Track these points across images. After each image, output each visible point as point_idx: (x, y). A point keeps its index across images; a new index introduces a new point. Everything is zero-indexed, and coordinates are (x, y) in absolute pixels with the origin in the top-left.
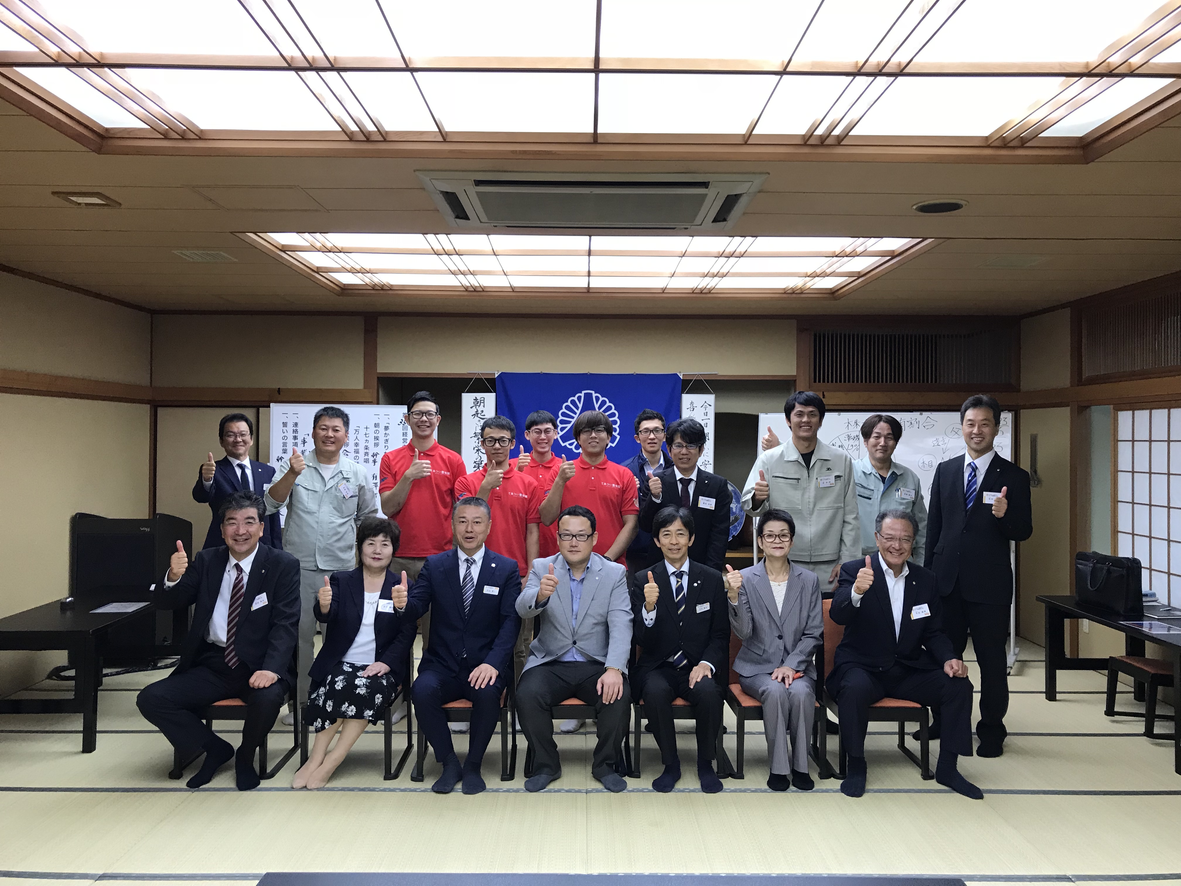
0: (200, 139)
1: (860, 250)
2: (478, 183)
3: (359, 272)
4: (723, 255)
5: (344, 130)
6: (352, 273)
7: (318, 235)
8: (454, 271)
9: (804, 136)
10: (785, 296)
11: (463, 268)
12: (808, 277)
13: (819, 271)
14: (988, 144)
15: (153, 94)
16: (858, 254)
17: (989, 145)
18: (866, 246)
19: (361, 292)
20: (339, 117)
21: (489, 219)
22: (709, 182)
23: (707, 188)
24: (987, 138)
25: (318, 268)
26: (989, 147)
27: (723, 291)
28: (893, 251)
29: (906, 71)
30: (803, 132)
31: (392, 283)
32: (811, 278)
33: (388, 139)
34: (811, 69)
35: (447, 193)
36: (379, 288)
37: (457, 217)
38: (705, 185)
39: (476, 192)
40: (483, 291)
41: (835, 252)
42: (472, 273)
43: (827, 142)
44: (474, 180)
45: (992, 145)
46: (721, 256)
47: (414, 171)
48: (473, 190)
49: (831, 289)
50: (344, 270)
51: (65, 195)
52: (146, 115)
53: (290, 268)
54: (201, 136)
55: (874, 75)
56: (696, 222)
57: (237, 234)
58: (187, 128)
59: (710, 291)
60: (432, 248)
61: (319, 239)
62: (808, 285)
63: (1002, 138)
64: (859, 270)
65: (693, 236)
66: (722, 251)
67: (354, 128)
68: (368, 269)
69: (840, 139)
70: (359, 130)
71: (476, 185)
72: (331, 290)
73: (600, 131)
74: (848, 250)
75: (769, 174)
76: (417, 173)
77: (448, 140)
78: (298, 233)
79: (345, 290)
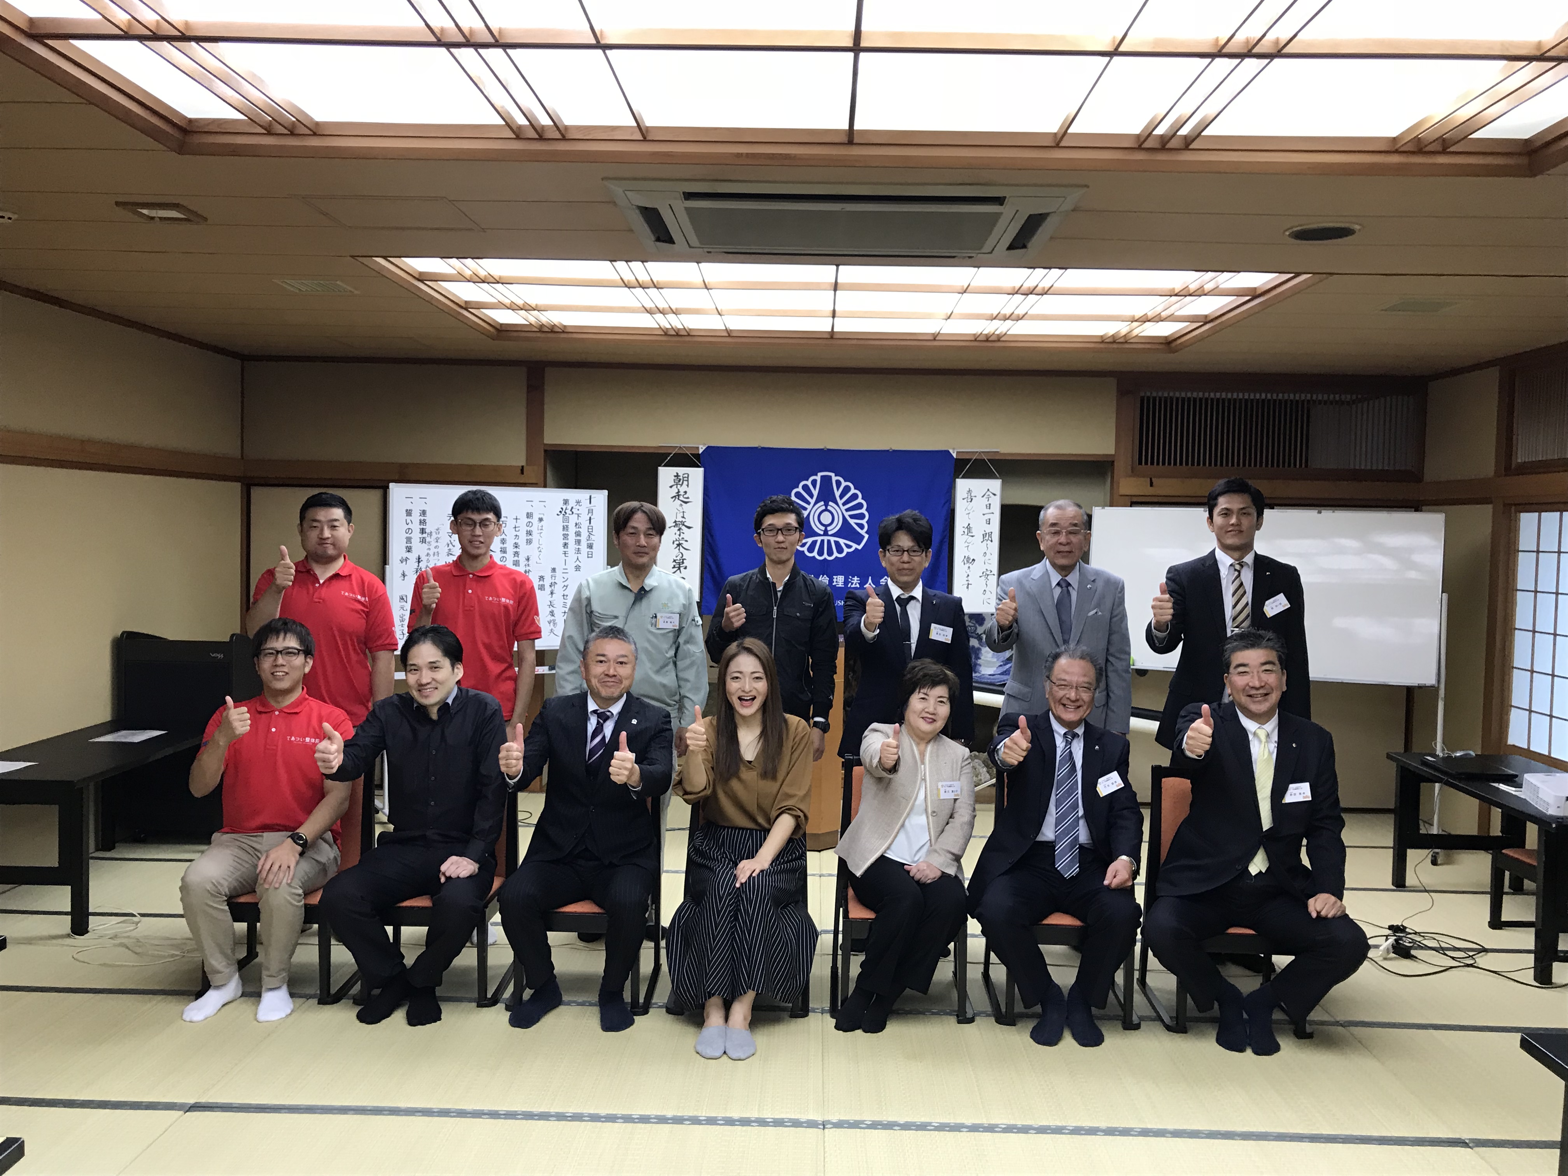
0: (315, 134)
1: (1208, 287)
2: (689, 196)
3: (522, 309)
4: (1019, 292)
5: (509, 124)
6: (513, 310)
7: (469, 262)
8: (651, 308)
9: (1138, 136)
10: (1102, 346)
11: (662, 305)
12: (1136, 321)
13: (1150, 314)
14: (1397, 147)
15: (254, 75)
16: (1206, 292)
17: (1397, 150)
18: (1217, 282)
19: (523, 334)
20: (503, 107)
21: (701, 243)
22: (1005, 197)
23: (1002, 204)
24: (1394, 140)
25: (466, 302)
26: (1397, 152)
27: (1017, 338)
28: (1255, 289)
29: (1285, 51)
30: (1137, 131)
31: (565, 324)
32: (1140, 323)
33: (569, 136)
34: (1154, 47)
35: (646, 208)
36: (547, 330)
37: (658, 239)
38: (999, 201)
39: (686, 208)
40: (689, 335)
41: (1174, 289)
42: (675, 312)
43: (1168, 146)
44: (684, 193)
45: (1402, 149)
46: (1017, 293)
47: (602, 179)
48: (681, 205)
49: (1166, 337)
50: (501, 306)
51: (133, 206)
52: (243, 102)
53: (429, 301)
54: (316, 130)
55: (1241, 56)
56: (983, 251)
57: (360, 259)
58: (297, 119)
59: (999, 339)
60: (621, 278)
61: (471, 266)
62: (1135, 333)
63: (1417, 140)
64: (1206, 313)
65: (979, 267)
66: (1018, 286)
67: (523, 121)
68: (534, 306)
69: (1188, 142)
70: (528, 123)
71: (685, 199)
72: (483, 332)
73: (856, 127)
74: (1193, 287)
75: (1087, 186)
76: (605, 183)
77: (647, 139)
78: (442, 258)
79: (503, 331)
